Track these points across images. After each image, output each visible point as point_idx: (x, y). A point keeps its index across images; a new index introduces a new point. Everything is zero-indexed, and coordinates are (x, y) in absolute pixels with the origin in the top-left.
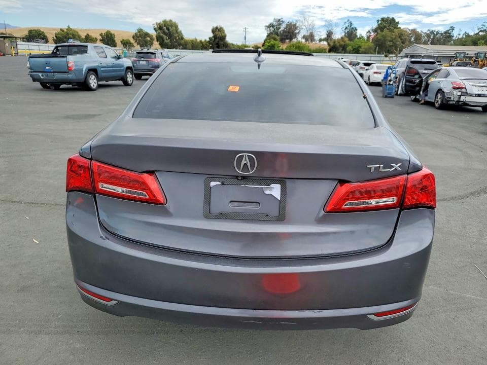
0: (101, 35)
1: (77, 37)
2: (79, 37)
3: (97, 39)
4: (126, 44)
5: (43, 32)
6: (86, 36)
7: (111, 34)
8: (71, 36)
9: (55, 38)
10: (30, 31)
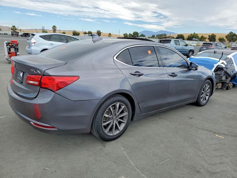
0: (209, 36)
1: (197, 37)
2: (198, 37)
3: (206, 38)
4: (221, 40)
5: (183, 36)
6: (201, 37)
7: (214, 35)
8: (195, 37)
9: (188, 38)
10: (178, 35)
